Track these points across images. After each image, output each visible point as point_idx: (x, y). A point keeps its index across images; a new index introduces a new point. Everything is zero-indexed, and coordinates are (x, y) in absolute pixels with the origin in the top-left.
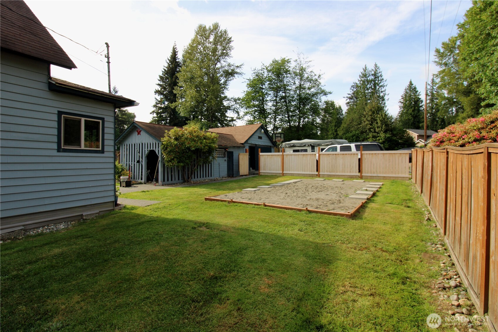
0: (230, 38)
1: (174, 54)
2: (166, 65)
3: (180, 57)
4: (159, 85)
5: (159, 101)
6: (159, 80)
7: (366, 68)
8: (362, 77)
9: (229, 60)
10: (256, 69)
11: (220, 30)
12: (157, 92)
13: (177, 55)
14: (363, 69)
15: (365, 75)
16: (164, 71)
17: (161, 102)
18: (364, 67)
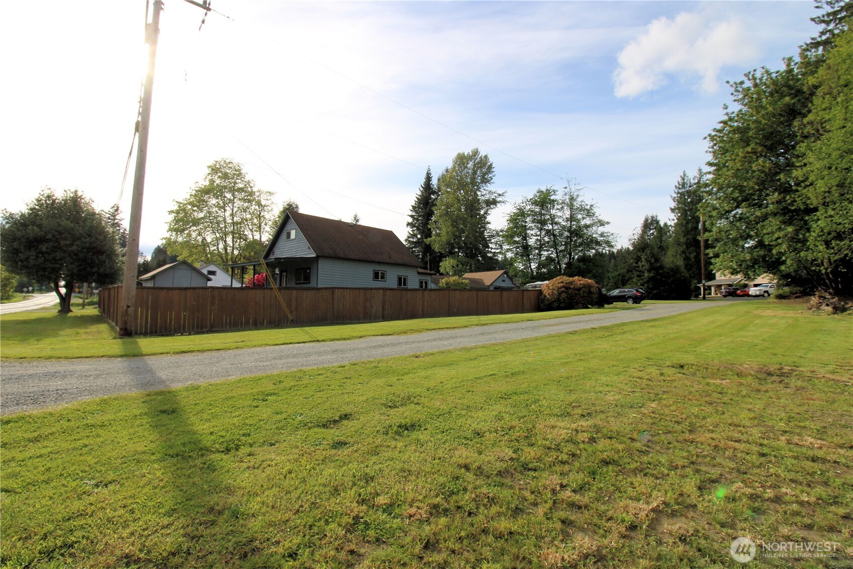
0: (491, 164)
1: (428, 178)
2: (419, 193)
3: (434, 182)
4: (412, 216)
5: (411, 235)
6: (411, 211)
7: (685, 175)
8: (679, 188)
9: (490, 187)
10: (517, 203)
11: (480, 155)
12: (408, 224)
13: (431, 181)
14: (681, 177)
15: (683, 185)
16: (417, 200)
17: (414, 236)
18: (682, 175)
